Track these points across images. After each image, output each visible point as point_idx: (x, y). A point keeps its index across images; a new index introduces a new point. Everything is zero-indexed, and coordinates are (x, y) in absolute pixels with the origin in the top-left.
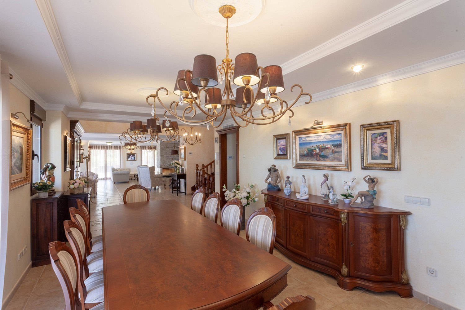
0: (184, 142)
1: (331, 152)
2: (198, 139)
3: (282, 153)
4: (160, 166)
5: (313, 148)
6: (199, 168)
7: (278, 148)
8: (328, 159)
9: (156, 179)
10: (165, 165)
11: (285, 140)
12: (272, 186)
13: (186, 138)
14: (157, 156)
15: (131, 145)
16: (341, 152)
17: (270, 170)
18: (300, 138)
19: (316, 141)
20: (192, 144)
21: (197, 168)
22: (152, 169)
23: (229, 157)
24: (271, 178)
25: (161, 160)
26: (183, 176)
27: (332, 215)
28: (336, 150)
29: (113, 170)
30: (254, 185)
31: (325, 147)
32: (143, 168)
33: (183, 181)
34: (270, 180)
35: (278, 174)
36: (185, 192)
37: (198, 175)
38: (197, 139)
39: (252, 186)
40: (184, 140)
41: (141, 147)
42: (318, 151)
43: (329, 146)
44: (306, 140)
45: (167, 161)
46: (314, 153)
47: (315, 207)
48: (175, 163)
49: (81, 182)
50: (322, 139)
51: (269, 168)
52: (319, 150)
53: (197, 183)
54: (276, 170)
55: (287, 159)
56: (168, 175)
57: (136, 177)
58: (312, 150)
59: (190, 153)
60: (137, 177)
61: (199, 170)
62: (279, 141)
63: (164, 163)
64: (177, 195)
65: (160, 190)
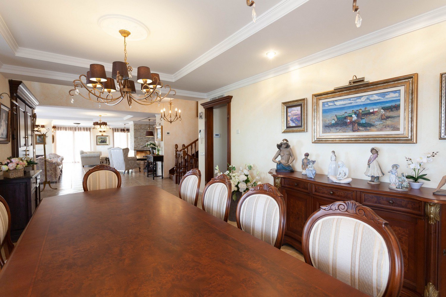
0: (162, 119)
1: (378, 118)
2: (178, 116)
3: (294, 125)
4: (133, 148)
5: (346, 115)
6: (179, 149)
7: (289, 119)
8: (372, 128)
9: (130, 162)
10: (139, 148)
11: (299, 108)
12: (283, 167)
13: (164, 114)
14: (130, 138)
15: (101, 124)
16: (399, 116)
17: (279, 146)
18: (325, 103)
19: (352, 105)
20: (171, 122)
21: (176, 148)
22: (126, 151)
23: (216, 135)
24: (281, 156)
25: (135, 142)
26: (160, 158)
27: (403, 207)
28: (389, 114)
29: (82, 153)
30: (252, 166)
31: (368, 112)
32: (115, 150)
33: (159, 163)
34: (279, 159)
35: (291, 151)
36: (162, 176)
37: (177, 157)
38: (176, 116)
39: (250, 168)
40: (162, 117)
41: (113, 129)
42: (356, 118)
43: (375, 110)
44: (335, 105)
45: (141, 143)
46: (349, 121)
47: (370, 195)
48: (151, 144)
49: (21, 162)
50: (364, 101)
51: (279, 143)
52: (357, 116)
53: (176, 165)
54: (288, 146)
55: (303, 131)
56: (142, 157)
57: (107, 160)
58: (346, 118)
59: (168, 133)
60: (109, 161)
61: (178, 151)
62: (289, 110)
63: (138, 145)
64: (154, 179)
65: (134, 174)
